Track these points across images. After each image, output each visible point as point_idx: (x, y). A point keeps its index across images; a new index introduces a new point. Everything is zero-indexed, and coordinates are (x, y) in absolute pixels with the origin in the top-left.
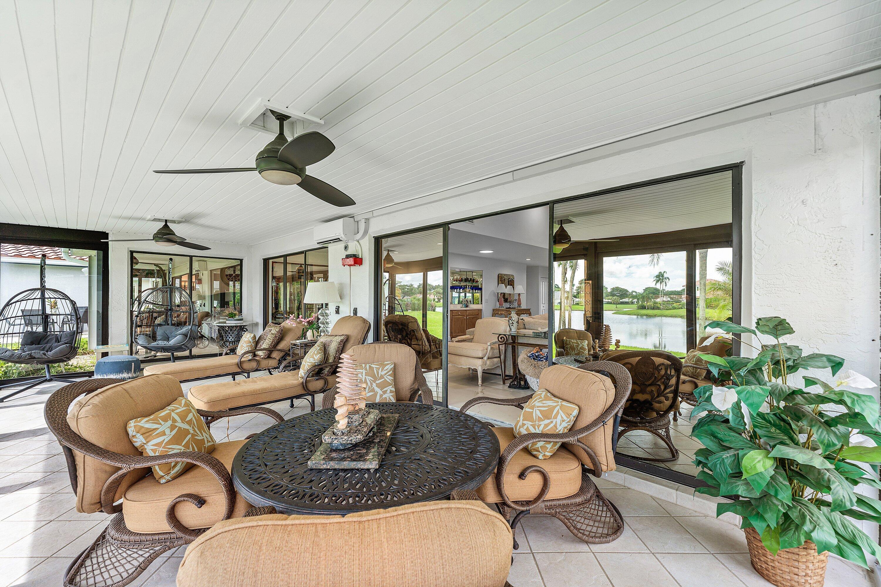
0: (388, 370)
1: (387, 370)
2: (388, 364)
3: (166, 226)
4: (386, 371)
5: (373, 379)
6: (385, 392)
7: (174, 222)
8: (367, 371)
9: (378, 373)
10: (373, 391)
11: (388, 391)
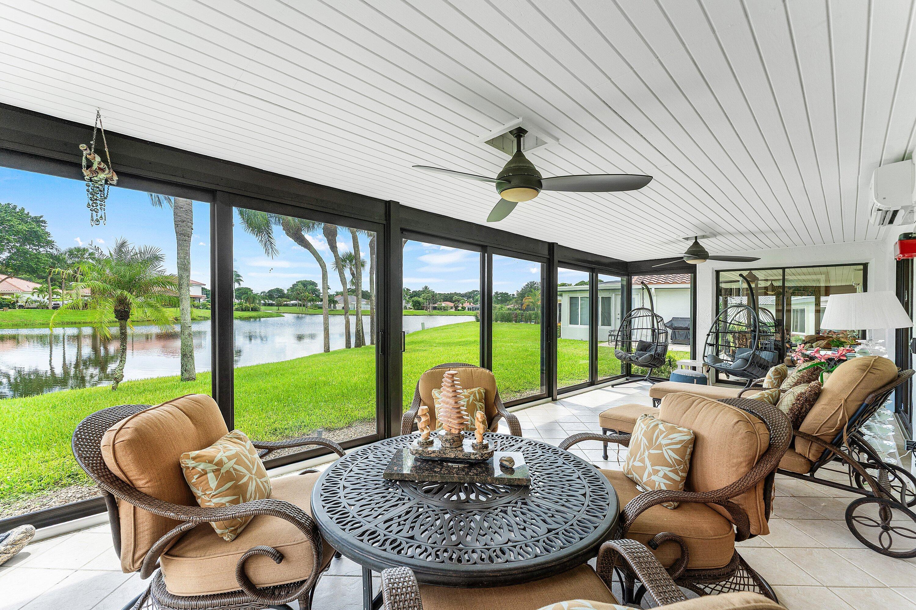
0: (673, 441)
1: (672, 439)
2: (680, 432)
3: (696, 243)
4: (669, 441)
5: (648, 445)
6: (656, 472)
7: (703, 237)
8: (647, 430)
9: (657, 438)
10: (642, 461)
11: (661, 474)
